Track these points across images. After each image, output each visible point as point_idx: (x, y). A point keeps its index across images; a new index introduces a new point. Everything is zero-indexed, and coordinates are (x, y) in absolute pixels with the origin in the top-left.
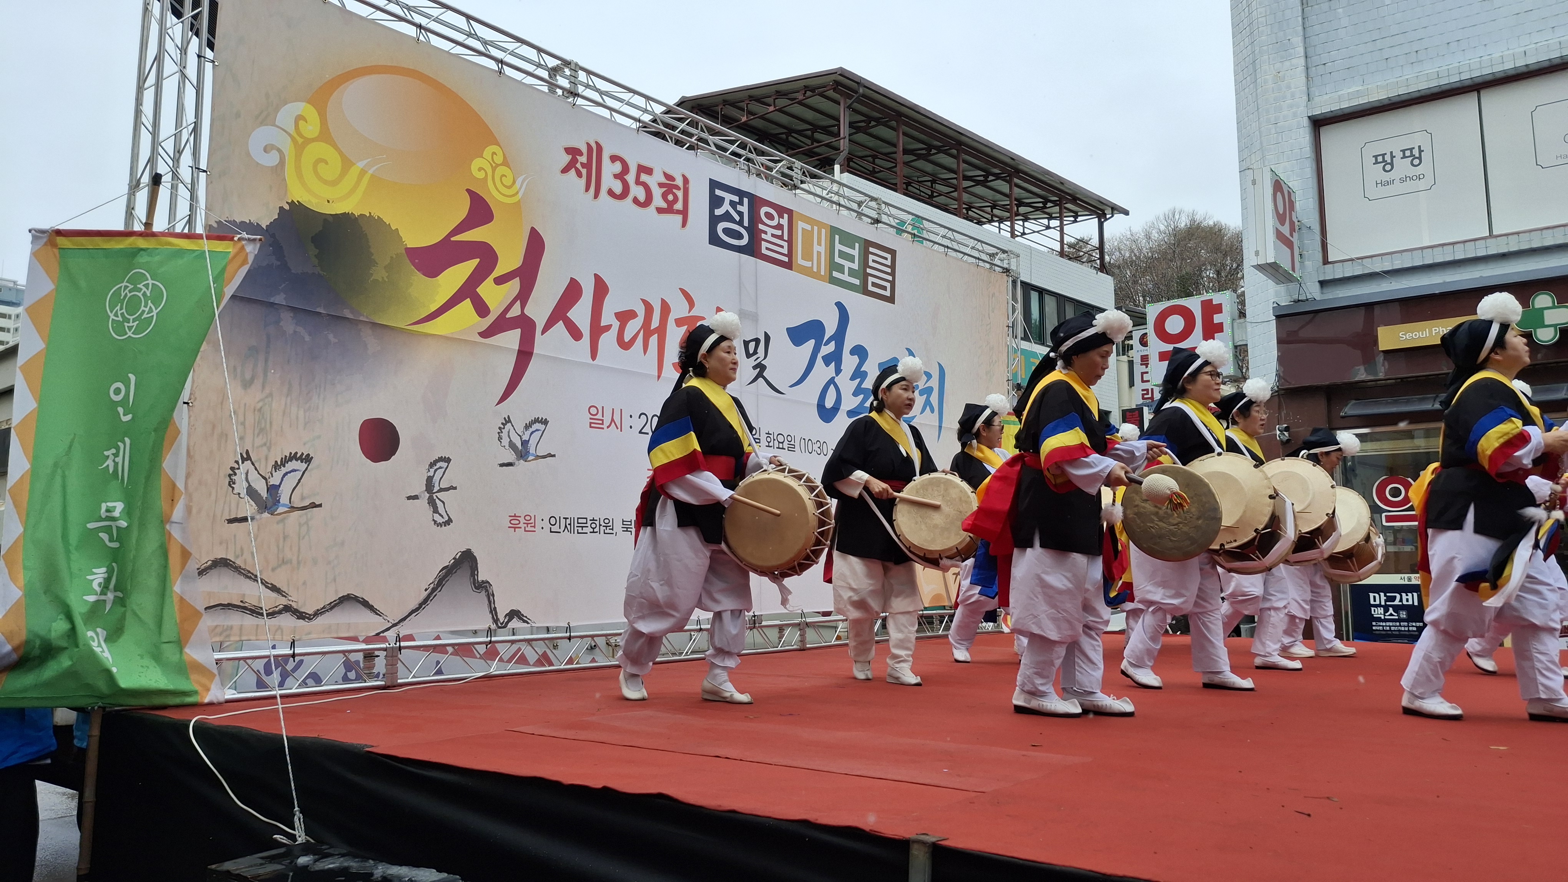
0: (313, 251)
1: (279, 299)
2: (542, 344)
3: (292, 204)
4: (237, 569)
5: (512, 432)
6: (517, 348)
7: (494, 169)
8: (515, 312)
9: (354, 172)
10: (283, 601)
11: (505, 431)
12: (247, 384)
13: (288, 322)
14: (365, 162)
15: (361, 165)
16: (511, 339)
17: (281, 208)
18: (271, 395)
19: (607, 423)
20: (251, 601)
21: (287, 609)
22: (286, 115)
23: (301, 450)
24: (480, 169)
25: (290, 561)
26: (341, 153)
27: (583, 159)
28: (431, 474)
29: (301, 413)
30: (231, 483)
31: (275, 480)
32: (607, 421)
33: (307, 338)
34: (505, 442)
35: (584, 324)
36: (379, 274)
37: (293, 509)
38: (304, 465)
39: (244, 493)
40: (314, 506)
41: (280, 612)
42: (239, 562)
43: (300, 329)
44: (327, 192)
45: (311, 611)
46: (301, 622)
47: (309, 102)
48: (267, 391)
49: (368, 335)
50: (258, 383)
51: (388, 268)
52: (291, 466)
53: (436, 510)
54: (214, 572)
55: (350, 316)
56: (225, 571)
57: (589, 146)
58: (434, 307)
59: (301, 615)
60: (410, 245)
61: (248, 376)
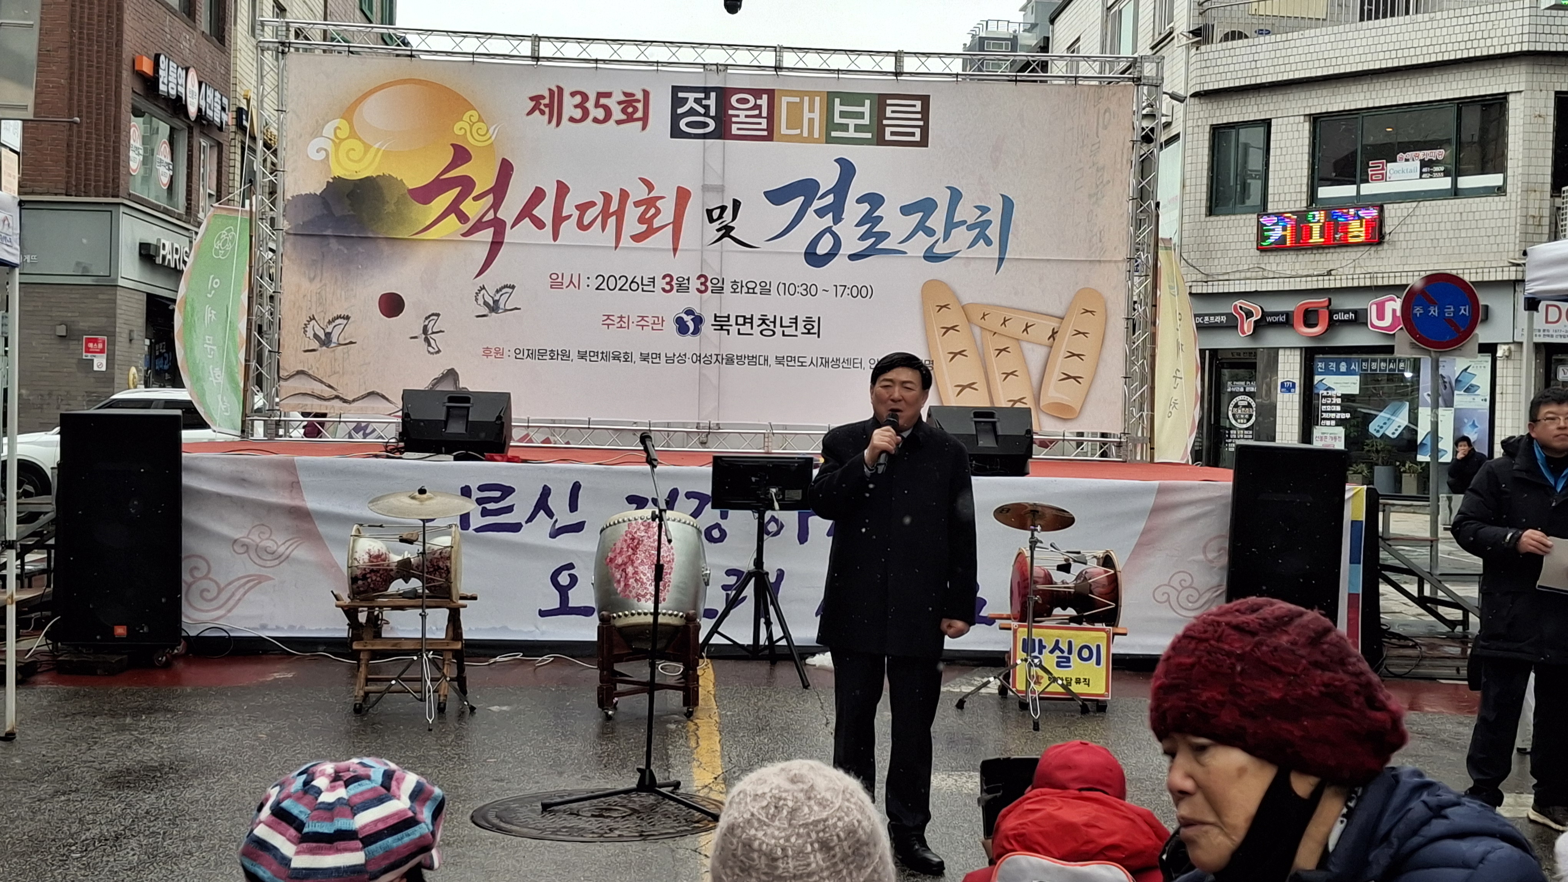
0: (348, 202)
1: (328, 232)
2: (510, 236)
3: (334, 178)
4: (310, 376)
5: (486, 296)
6: (490, 240)
7: (471, 127)
8: (490, 216)
9: (372, 151)
10: (335, 393)
11: (480, 295)
12: (311, 280)
13: (334, 244)
14: (378, 144)
15: (376, 146)
16: (487, 235)
17: (328, 182)
18: (325, 285)
19: (565, 284)
20: (317, 392)
21: (337, 397)
22: (329, 130)
23: (344, 313)
24: (461, 129)
25: (338, 372)
26: (364, 143)
27: (547, 101)
28: (426, 323)
29: (343, 293)
30: (305, 332)
31: (328, 330)
32: (566, 282)
33: (346, 251)
34: (481, 301)
35: (548, 218)
36: (390, 208)
37: (340, 345)
38: (345, 321)
39: (312, 337)
40: (351, 343)
41: (333, 399)
42: (310, 372)
43: (341, 247)
44: (354, 167)
45: (351, 399)
46: (345, 404)
47: (342, 118)
48: (323, 282)
49: (383, 245)
50: (318, 279)
51: (397, 203)
52: (337, 322)
53: (429, 345)
54: (297, 377)
55: (371, 235)
56: (303, 376)
57: (551, 91)
58: (428, 223)
59: (345, 401)
60: (410, 187)
61: (312, 276)
